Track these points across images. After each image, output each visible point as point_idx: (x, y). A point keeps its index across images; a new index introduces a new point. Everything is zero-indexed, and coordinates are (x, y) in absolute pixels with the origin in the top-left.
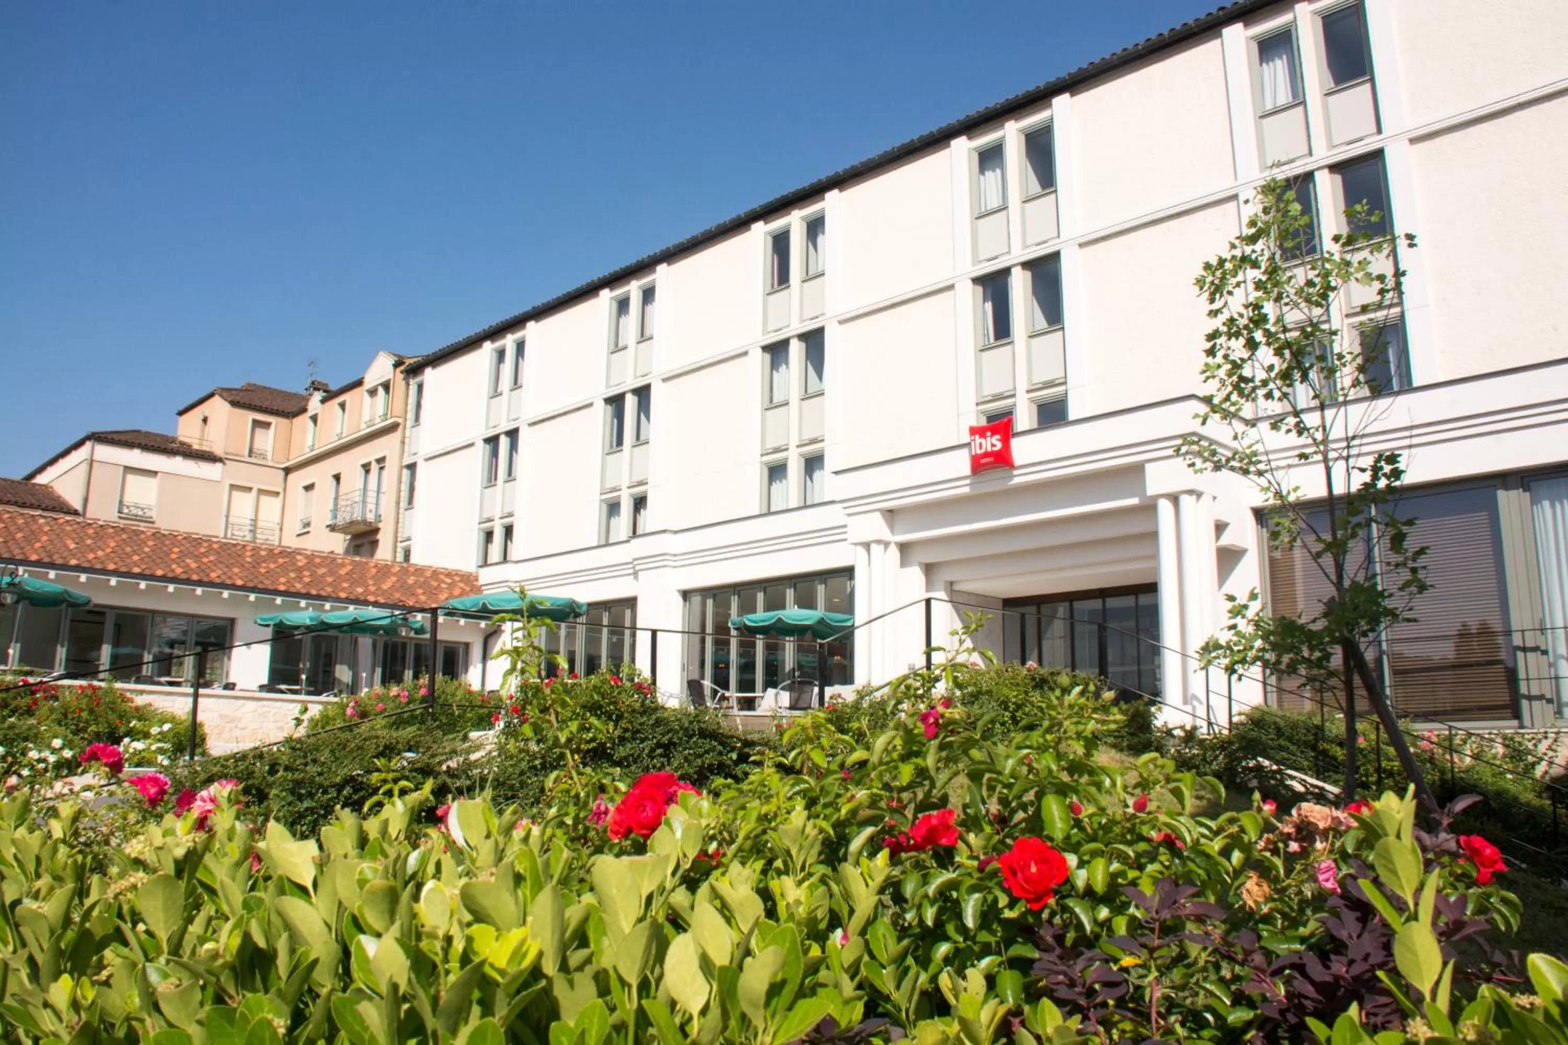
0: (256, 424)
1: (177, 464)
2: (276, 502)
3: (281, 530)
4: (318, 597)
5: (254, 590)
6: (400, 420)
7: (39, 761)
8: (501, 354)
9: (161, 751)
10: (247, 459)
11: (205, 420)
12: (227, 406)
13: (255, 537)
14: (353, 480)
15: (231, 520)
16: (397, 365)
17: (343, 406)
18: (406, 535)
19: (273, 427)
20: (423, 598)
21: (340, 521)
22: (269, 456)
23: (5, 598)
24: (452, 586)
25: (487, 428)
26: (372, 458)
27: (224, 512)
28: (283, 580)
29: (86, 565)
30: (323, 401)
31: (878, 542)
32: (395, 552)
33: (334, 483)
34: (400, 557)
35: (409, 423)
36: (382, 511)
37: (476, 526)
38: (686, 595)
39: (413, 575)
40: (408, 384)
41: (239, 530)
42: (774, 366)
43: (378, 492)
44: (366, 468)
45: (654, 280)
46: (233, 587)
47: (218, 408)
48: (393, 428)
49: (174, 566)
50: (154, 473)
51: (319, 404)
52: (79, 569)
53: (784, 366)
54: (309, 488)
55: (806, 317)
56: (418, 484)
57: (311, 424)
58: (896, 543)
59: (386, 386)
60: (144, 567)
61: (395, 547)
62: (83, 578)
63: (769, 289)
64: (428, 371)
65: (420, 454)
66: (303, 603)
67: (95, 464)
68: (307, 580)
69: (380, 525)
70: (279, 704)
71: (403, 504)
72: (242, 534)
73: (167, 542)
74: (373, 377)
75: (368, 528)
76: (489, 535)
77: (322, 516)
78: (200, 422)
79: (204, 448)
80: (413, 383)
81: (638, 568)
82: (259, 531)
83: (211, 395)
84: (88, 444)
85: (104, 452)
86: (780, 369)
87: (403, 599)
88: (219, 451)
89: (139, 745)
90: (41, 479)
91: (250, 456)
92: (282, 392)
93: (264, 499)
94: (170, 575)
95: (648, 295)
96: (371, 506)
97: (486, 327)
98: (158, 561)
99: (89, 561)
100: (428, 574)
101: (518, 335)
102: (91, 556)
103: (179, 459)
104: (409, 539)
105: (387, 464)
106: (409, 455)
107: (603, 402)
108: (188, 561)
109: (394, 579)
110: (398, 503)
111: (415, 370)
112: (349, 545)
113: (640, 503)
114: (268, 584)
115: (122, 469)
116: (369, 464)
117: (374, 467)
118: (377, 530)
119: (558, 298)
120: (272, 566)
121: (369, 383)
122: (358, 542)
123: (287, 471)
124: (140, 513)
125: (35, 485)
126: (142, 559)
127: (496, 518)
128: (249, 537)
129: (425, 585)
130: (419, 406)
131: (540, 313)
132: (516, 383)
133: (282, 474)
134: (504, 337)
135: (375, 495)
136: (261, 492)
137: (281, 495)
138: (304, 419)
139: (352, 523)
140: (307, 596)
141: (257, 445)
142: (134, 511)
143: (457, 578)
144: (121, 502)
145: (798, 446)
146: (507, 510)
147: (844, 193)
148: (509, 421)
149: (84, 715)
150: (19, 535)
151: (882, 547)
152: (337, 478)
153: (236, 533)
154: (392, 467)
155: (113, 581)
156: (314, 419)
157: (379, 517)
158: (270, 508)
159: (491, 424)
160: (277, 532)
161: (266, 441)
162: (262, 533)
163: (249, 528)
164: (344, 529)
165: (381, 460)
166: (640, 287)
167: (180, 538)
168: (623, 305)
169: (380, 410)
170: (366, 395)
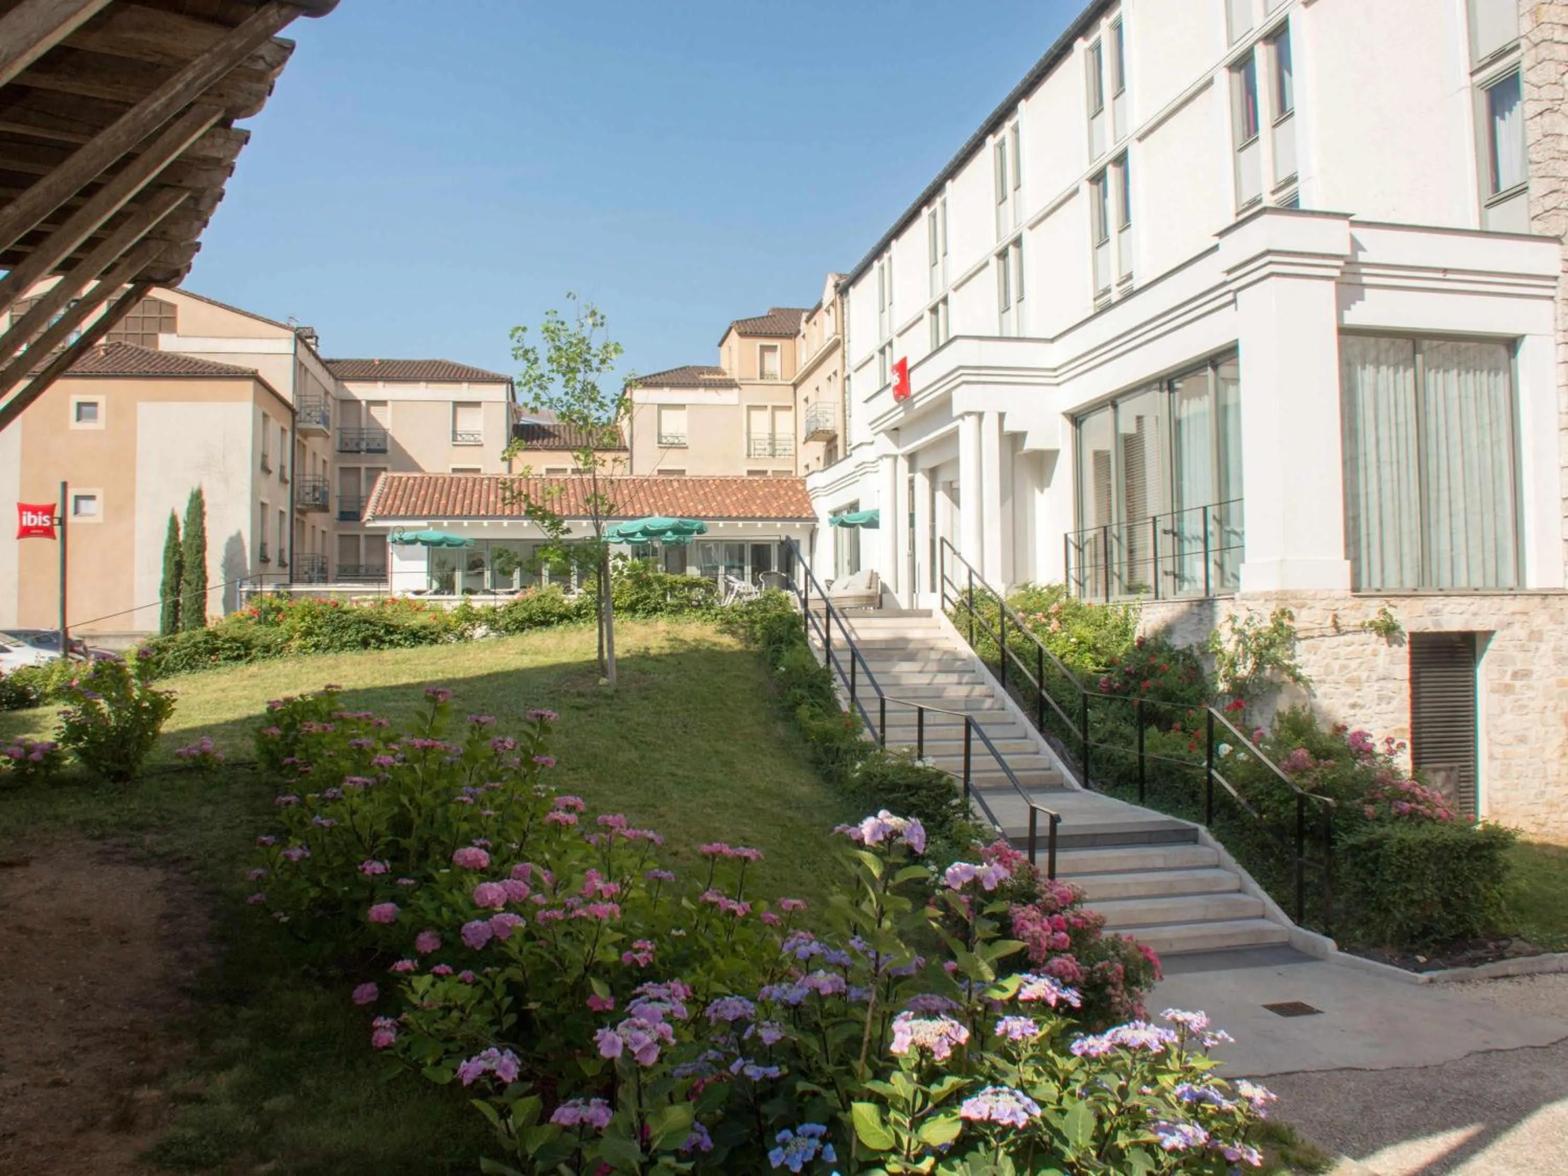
0: (764, 349)
1: (700, 395)
2: (790, 414)
3: (796, 439)
6: (840, 337)
8: (883, 271)
10: (759, 381)
11: (730, 351)
12: (740, 337)
13: (774, 449)
14: (824, 390)
15: (753, 436)
16: (836, 287)
17: (816, 325)
19: (779, 349)
22: (779, 375)
26: (831, 371)
27: (746, 430)
30: (808, 320)
33: (816, 394)
35: (846, 339)
36: (838, 420)
40: (842, 303)
44: (829, 380)
50: (683, 406)
51: (805, 324)
54: (807, 400)
57: (804, 341)
58: (903, 455)
59: (833, 305)
64: (850, 291)
65: (851, 366)
67: (634, 407)
69: (838, 432)
74: (826, 300)
75: (830, 435)
78: (728, 354)
80: (845, 302)
82: (777, 443)
85: (640, 395)
88: (737, 378)
91: (762, 377)
93: (778, 414)
96: (829, 416)
101: (890, 253)
103: (701, 391)
105: (838, 376)
106: (847, 367)
110: (845, 411)
111: (844, 291)
115: (656, 406)
116: (830, 376)
117: (833, 380)
118: (836, 436)
121: (826, 303)
123: (795, 384)
124: (676, 441)
128: (769, 450)
133: (791, 388)
134: (883, 255)
135: (832, 405)
136: (775, 408)
137: (793, 407)
138: (799, 339)
139: (815, 433)
141: (766, 368)
142: (671, 440)
144: (659, 435)
152: (818, 390)
153: (758, 447)
154: (839, 379)
156: (804, 337)
157: (837, 426)
158: (785, 422)
160: (793, 442)
161: (773, 363)
162: (780, 445)
163: (769, 441)
165: (835, 373)
169: (832, 327)
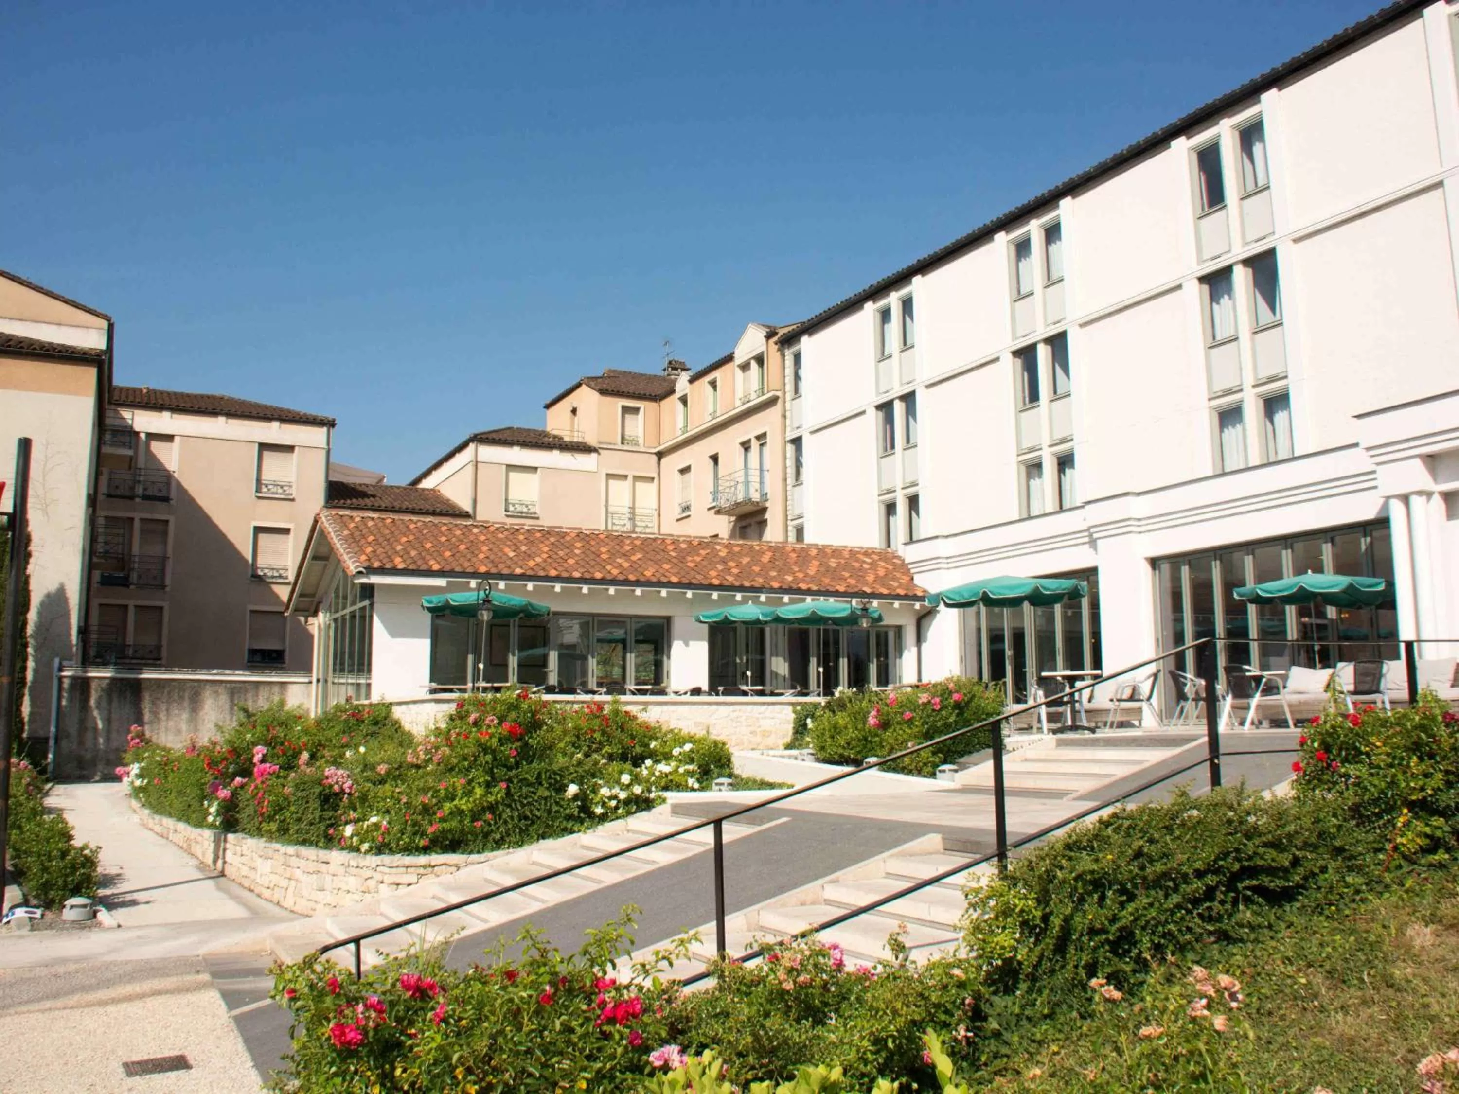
0: (626, 410)
1: (554, 458)
2: (652, 487)
3: (659, 515)
4: (752, 589)
5: (690, 586)
6: (779, 394)
7: (611, 798)
8: (885, 315)
9: (691, 774)
10: (620, 447)
11: (574, 411)
12: (596, 395)
13: (635, 526)
14: (732, 458)
15: (611, 509)
16: (769, 337)
17: (713, 384)
18: (797, 512)
19: (642, 411)
20: (853, 582)
21: (723, 503)
22: (641, 441)
23: (482, 615)
24: (873, 565)
25: (878, 393)
26: (751, 436)
27: (603, 503)
28: (713, 573)
29: (530, 573)
30: (692, 381)
31: (1420, 493)
32: (787, 531)
33: (712, 463)
34: (792, 537)
35: (789, 396)
36: (767, 489)
37: (876, 499)
38: (1154, 562)
39: (833, 557)
40: (783, 355)
41: (620, 519)
42: (1214, 298)
43: (761, 470)
44: (746, 446)
45: (1058, 216)
46: (669, 585)
47: (586, 397)
48: (773, 401)
49: (609, 567)
50: (534, 469)
51: (688, 384)
52: (524, 577)
53: (1226, 297)
54: (685, 471)
55: (1250, 238)
56: (804, 460)
57: (680, 406)
58: (1439, 492)
59: (760, 360)
60: (582, 570)
61: (787, 526)
62: (530, 586)
63: (1199, 212)
64: (805, 339)
65: (804, 427)
66: (739, 597)
67: (479, 465)
68: (735, 571)
69: (768, 504)
70: (750, 707)
71: (790, 481)
72: (621, 525)
73: (593, 543)
74: (742, 353)
75: (755, 508)
76: (891, 509)
77: (702, 501)
78: (569, 414)
79: (575, 440)
80: (789, 354)
81: (1095, 536)
82: (637, 518)
83: (578, 386)
84: (472, 446)
85: (487, 452)
86: (1222, 301)
87: (833, 583)
88: (592, 441)
89: (663, 768)
90: (427, 484)
91: (622, 443)
92: (642, 375)
93: (640, 485)
94: (609, 577)
95: (1052, 233)
96: (755, 485)
97: (866, 287)
98: (593, 563)
99: (532, 569)
100: (846, 555)
101: (904, 291)
102: (531, 563)
103: (556, 453)
104: (800, 517)
105: (769, 439)
106: (793, 430)
107: (1010, 356)
108: (619, 560)
109: (816, 563)
110: (785, 480)
111: (789, 340)
112: (734, 527)
113: (1065, 462)
114: (699, 579)
115: (504, 467)
116: (749, 441)
117: (755, 444)
118: (764, 510)
119: (947, 248)
120: (698, 559)
121: (740, 358)
122: (744, 523)
123: (660, 455)
124: (525, 510)
125: (423, 490)
126: (577, 563)
127: (898, 489)
128: (629, 527)
129: (847, 566)
130: (797, 378)
131: (925, 266)
132: (906, 345)
133: (655, 458)
134: (888, 295)
135: (758, 473)
136: (637, 478)
137: (656, 481)
138: (673, 402)
139: (738, 504)
140: (741, 589)
141: (628, 432)
142: (519, 509)
143: (876, 557)
144: (506, 500)
145: (1254, 386)
146: (910, 479)
147: (1284, 91)
148: (902, 385)
149: (597, 735)
150: (462, 547)
151: (1424, 498)
152: (715, 459)
153: (616, 522)
154: (774, 442)
155: (558, 588)
156: (684, 400)
157: (764, 495)
158: (647, 494)
159: (882, 390)
160: (656, 520)
161: (636, 426)
162: (641, 521)
163: (629, 516)
164: (728, 512)
165: (761, 437)
166: (1041, 226)
167: (602, 536)
168: (1023, 248)
169: (755, 385)
170: (738, 371)
